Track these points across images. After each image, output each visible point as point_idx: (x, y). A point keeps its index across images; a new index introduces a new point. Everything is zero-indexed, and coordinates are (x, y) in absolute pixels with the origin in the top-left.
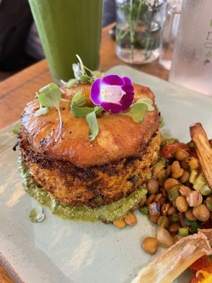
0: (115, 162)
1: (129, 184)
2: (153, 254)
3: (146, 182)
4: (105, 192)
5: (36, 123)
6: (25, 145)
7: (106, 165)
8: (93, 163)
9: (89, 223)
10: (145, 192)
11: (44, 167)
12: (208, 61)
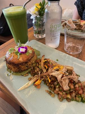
0: (23, 63)
1: (27, 68)
2: (30, 80)
3: (31, 67)
4: (21, 69)
5: (8, 56)
6: (6, 60)
7: (21, 64)
8: (18, 63)
9: (19, 76)
10: (30, 69)
11: (9, 64)
12: (51, 40)
